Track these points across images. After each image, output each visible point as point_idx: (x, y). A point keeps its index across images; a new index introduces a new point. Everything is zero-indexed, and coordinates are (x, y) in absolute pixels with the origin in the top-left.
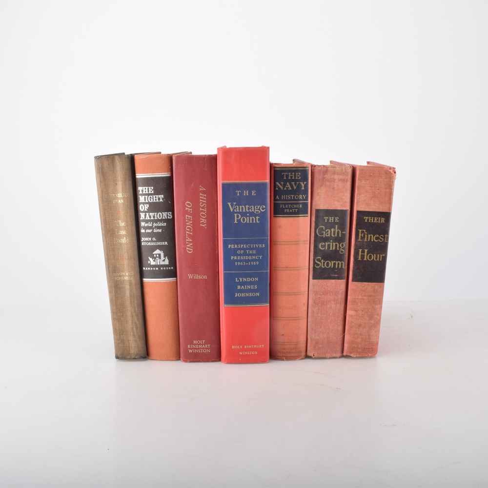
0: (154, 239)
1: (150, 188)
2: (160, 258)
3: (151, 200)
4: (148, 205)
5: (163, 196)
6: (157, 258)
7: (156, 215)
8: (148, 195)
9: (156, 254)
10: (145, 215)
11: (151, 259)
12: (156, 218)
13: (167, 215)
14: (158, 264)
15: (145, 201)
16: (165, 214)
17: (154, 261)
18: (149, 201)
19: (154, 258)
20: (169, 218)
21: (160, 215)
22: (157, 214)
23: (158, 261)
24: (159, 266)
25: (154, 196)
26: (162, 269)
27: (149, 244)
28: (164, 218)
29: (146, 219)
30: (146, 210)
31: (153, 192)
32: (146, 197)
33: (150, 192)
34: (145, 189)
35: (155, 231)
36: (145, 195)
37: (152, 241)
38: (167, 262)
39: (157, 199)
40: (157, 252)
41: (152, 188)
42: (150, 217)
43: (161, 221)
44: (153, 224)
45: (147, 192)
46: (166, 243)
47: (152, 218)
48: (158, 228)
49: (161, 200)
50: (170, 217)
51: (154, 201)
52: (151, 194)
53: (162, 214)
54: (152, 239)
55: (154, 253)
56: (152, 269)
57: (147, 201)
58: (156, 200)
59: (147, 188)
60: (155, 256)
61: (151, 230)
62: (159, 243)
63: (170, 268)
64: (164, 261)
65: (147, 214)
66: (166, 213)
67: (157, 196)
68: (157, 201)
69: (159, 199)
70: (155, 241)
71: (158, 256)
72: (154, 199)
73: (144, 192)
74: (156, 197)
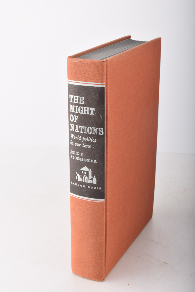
0: (82, 155)
1: (80, 97)
2: (88, 176)
3: (81, 112)
4: (78, 117)
5: (94, 109)
6: (85, 176)
7: (85, 129)
8: (79, 105)
9: (84, 171)
10: (75, 127)
11: (78, 175)
12: (85, 133)
13: (98, 131)
14: (86, 182)
15: (75, 111)
16: (95, 129)
17: (82, 178)
18: (80, 112)
19: (82, 175)
20: (99, 134)
21: (90, 129)
22: (87, 129)
23: (86, 178)
24: (87, 184)
25: (85, 108)
26: (89, 187)
27: (78, 159)
28: (94, 133)
29: (76, 131)
30: (75, 121)
31: (83, 103)
32: (77, 107)
33: (80, 103)
34: (76, 98)
35: (84, 146)
36: (76, 104)
37: (80, 156)
38: (94, 181)
39: (88, 111)
40: (85, 169)
41: (83, 98)
42: (79, 130)
43: (91, 136)
44: (82, 138)
45: (77, 102)
46: (95, 161)
47: (81, 132)
48: (88, 143)
49: (92, 114)
50: (101, 133)
51: (85, 113)
52: (81, 105)
53: (93, 129)
54: (80, 154)
55: (81, 169)
56: (78, 185)
57: (77, 112)
58: (86, 112)
59: (77, 97)
60: (82, 172)
61: (80, 144)
62: (87, 160)
63: (97, 188)
64: (92, 179)
65: (77, 126)
66: (97, 128)
67: (88, 108)
68: (88, 113)
69: (90, 112)
70: (83, 157)
71: (85, 173)
72: (85, 111)
73: (74, 102)
74: (86, 109)
